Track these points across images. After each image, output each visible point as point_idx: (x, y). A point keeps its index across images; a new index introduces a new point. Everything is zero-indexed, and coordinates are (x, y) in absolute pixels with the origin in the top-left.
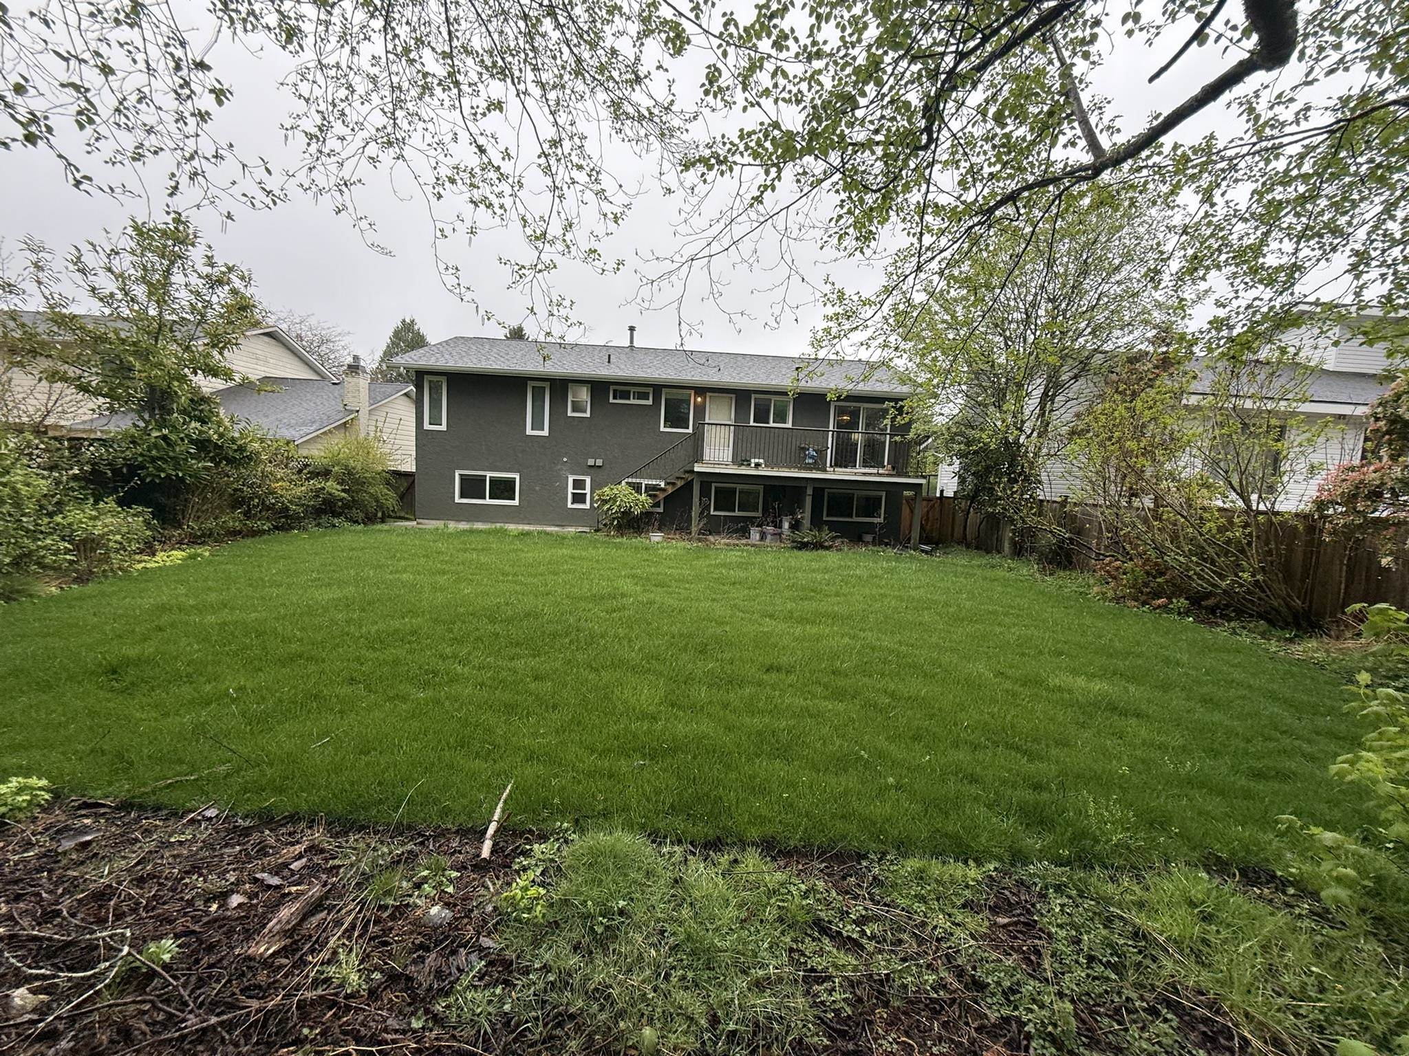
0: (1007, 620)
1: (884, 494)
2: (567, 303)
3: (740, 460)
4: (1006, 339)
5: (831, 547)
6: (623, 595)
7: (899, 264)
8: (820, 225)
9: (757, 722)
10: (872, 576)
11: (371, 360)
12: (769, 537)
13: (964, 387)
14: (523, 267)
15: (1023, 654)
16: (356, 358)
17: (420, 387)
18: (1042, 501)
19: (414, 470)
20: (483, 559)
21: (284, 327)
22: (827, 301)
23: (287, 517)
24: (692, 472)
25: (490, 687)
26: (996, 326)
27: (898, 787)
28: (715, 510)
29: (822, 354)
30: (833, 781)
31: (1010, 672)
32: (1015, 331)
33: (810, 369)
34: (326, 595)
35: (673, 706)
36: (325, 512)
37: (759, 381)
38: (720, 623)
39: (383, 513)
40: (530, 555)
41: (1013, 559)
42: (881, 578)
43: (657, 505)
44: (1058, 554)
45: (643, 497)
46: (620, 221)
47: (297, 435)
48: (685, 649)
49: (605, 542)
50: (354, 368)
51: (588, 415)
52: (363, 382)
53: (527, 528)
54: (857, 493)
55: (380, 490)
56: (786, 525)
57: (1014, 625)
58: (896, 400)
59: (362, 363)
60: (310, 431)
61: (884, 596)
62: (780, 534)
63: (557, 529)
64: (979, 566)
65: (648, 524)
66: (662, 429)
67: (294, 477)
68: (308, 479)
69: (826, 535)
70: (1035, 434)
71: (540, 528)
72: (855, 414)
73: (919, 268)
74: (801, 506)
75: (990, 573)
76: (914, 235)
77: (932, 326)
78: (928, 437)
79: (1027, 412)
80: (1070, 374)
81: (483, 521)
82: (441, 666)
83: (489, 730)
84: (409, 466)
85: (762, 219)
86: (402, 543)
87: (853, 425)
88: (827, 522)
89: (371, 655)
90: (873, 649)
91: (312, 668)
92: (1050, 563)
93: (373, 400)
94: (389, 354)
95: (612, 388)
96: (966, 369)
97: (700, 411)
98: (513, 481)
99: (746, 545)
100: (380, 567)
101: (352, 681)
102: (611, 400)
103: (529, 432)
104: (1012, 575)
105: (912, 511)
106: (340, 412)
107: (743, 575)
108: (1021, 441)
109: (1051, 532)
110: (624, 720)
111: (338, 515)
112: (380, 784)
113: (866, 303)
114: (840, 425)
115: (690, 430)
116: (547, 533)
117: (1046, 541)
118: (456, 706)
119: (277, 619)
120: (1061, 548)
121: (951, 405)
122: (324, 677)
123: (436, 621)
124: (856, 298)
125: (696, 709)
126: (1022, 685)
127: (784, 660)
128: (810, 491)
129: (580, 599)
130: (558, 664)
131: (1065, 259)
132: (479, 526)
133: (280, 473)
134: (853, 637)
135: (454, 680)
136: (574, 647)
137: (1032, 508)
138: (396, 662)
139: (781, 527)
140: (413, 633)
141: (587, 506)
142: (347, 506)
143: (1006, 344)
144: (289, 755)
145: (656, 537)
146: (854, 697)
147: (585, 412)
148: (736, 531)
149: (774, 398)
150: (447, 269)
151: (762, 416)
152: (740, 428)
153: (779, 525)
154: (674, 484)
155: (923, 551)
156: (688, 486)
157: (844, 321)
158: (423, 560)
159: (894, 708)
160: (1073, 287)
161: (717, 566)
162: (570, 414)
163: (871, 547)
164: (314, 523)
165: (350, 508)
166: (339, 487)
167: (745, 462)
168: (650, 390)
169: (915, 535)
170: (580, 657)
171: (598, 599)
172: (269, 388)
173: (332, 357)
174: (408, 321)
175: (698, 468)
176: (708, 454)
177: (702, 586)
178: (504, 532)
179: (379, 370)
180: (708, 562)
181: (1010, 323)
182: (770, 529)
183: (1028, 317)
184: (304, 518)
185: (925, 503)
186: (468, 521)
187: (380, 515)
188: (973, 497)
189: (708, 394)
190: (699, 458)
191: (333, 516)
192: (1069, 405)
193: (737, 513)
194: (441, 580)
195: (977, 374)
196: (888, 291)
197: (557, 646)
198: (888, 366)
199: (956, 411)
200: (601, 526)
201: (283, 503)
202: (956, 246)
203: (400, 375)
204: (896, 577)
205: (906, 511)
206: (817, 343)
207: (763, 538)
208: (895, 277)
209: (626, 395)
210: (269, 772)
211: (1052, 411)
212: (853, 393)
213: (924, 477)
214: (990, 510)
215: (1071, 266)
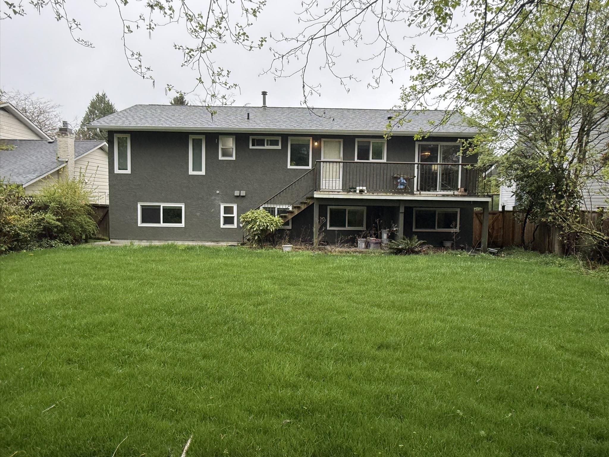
0: (562, 305)
1: (458, 210)
2: (225, 73)
3: (348, 187)
4: (549, 89)
5: (420, 251)
6: (265, 292)
7: (467, 36)
8: (407, 9)
9: (374, 388)
10: (453, 273)
11: (75, 125)
12: (372, 246)
13: (518, 127)
14: (192, 50)
15: (578, 332)
16: (65, 123)
17: (111, 142)
18: (583, 211)
19: (107, 202)
20: (160, 268)
21: (14, 103)
22: (412, 65)
23: (17, 241)
24: (312, 198)
25: (171, 364)
26: (541, 79)
27: (489, 438)
28: (331, 226)
29: (409, 106)
30: (438, 434)
31: (568, 346)
32: (556, 82)
33: (401, 117)
34: (49, 297)
35: (309, 376)
36: (45, 236)
37: (361, 129)
38: (340, 312)
39: (86, 235)
40: (194, 264)
41: (562, 257)
42: (461, 274)
43: (286, 224)
44: (599, 253)
45: (277, 218)
46: (258, 14)
47: (24, 181)
48: (315, 333)
49: (249, 253)
50: (64, 131)
51: (234, 158)
52: (70, 141)
53: (191, 243)
54: (438, 211)
55: (84, 219)
56: (385, 236)
57: (568, 309)
58: (466, 139)
59: (69, 127)
60: (33, 178)
61: (464, 288)
62: (380, 243)
63: (213, 244)
64: (536, 263)
65: (281, 238)
66: (289, 167)
67: (23, 211)
68: (33, 213)
69: (416, 242)
70: (575, 160)
71: (200, 243)
72: (434, 151)
73: (483, 38)
74: (396, 222)
75: (544, 269)
76: (480, 15)
77: (491, 82)
78: (491, 166)
79: (569, 144)
80: (601, 114)
81: (160, 240)
82: (134, 349)
83: (172, 398)
84: (105, 201)
85: (364, 7)
86: (101, 257)
87: (433, 158)
88: (416, 233)
89: (82, 341)
90: (459, 329)
91: (40, 352)
92: (592, 259)
93: (78, 153)
94: (87, 120)
95: (251, 138)
96: (518, 113)
97: (317, 153)
98: (180, 209)
99: (355, 252)
100: (86, 275)
101: (69, 361)
102: (251, 147)
103: (191, 172)
104: (563, 270)
105: (481, 223)
106: (54, 163)
107: (354, 274)
108: (564, 166)
109: (592, 235)
110: (273, 387)
111: (55, 238)
112: (93, 440)
113: (443, 66)
114: (423, 159)
115: (310, 167)
116: (206, 248)
117: (588, 242)
118: (147, 378)
119: (14, 316)
120: (600, 247)
121: (509, 141)
122: (49, 359)
123: (129, 315)
124: (434, 62)
125: (328, 379)
126: (579, 356)
127: (391, 339)
128: (402, 210)
129: (233, 296)
130: (221, 346)
131: (593, 27)
132: (156, 243)
133: (13, 208)
134: (443, 321)
135: (144, 359)
136: (231, 333)
137: (576, 217)
138: (101, 346)
139: (381, 238)
140: (113, 324)
141: (235, 226)
142: (61, 231)
143: (549, 93)
144: (27, 417)
145: (287, 248)
146: (448, 367)
147: (231, 156)
148: (347, 242)
149: (372, 141)
150: (133, 55)
151: (364, 154)
152: (347, 165)
153: (378, 236)
154: (299, 208)
155: (491, 253)
156: (310, 208)
157: (427, 80)
158: (116, 270)
159: (480, 375)
160: (600, 46)
161: (334, 269)
162: (220, 158)
163: (450, 251)
164: (37, 244)
165: (62, 232)
166: (54, 218)
167: (352, 189)
168: (279, 139)
169: (485, 240)
170: (236, 340)
171: (247, 295)
172: (4, 148)
173: (48, 123)
174: (101, 94)
175: (317, 195)
176: (324, 184)
177: (323, 284)
178: (175, 248)
179: (81, 132)
180: (327, 266)
181: (552, 77)
182: (373, 239)
183: (566, 71)
184: (30, 241)
185: (490, 216)
186: (147, 239)
187: (84, 237)
188: (528, 211)
189: (323, 140)
190: (317, 187)
191: (51, 239)
192: (601, 137)
193: (347, 228)
194: (131, 284)
195: (528, 116)
196: (459, 56)
197: (219, 331)
198: (460, 113)
199: (513, 145)
200: (246, 241)
201: (15, 231)
202: (511, 20)
203: (96, 134)
204: (472, 273)
205: (476, 222)
206: (405, 98)
207: (367, 245)
208: (464, 46)
209: (261, 143)
210: (12, 431)
211: (588, 142)
212: (434, 134)
213: (489, 196)
214: (543, 220)
215: (598, 32)
